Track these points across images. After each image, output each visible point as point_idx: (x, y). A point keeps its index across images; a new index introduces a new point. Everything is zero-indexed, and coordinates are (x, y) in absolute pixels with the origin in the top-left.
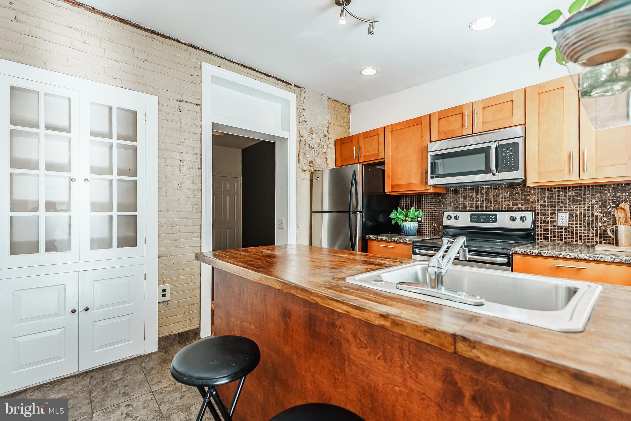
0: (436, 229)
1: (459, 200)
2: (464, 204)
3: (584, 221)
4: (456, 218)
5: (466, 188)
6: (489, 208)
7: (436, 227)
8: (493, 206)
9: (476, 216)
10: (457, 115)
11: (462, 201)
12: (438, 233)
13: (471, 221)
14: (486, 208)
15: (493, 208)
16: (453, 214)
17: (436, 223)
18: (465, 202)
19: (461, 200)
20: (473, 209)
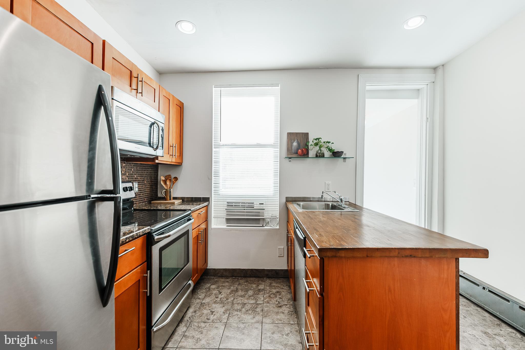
10: (127, 70)
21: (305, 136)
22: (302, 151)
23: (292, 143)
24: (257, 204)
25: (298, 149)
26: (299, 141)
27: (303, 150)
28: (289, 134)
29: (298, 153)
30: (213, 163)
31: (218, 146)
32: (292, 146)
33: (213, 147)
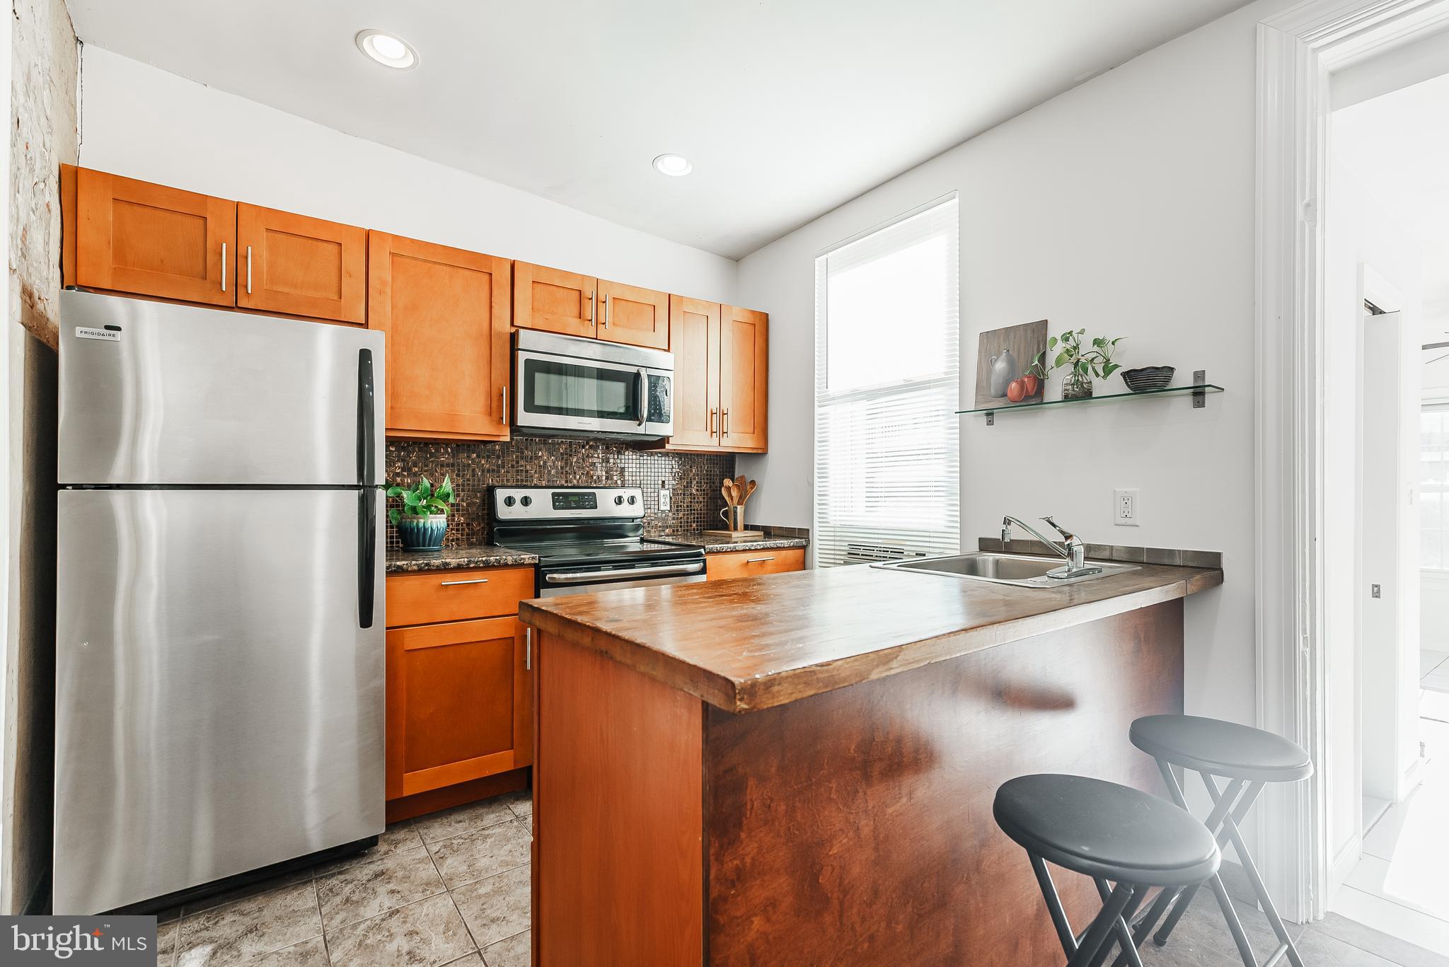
0: (463, 530)
1: (518, 462)
2: (527, 471)
3: (684, 503)
4: (526, 501)
5: (532, 440)
6: (571, 482)
7: (462, 525)
8: (578, 477)
9: (561, 498)
10: (570, 291)
11: (522, 466)
12: (468, 539)
13: (555, 507)
14: (566, 482)
15: (578, 482)
16: (518, 494)
17: (463, 515)
18: (528, 467)
19: (522, 463)
20: (544, 483)
21: (1034, 332)
22: (1022, 384)
23: (992, 363)
24: (911, 554)
25: (1007, 383)
26: (1015, 355)
27: (1023, 382)
28: (987, 337)
29: (1009, 394)
30: (816, 443)
31: (828, 400)
32: (989, 372)
33: (816, 403)
